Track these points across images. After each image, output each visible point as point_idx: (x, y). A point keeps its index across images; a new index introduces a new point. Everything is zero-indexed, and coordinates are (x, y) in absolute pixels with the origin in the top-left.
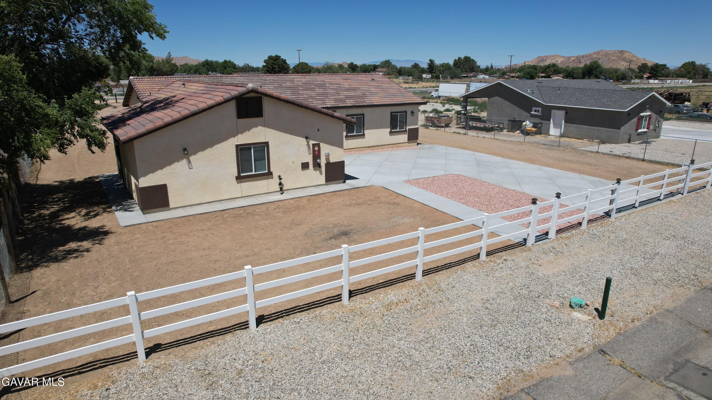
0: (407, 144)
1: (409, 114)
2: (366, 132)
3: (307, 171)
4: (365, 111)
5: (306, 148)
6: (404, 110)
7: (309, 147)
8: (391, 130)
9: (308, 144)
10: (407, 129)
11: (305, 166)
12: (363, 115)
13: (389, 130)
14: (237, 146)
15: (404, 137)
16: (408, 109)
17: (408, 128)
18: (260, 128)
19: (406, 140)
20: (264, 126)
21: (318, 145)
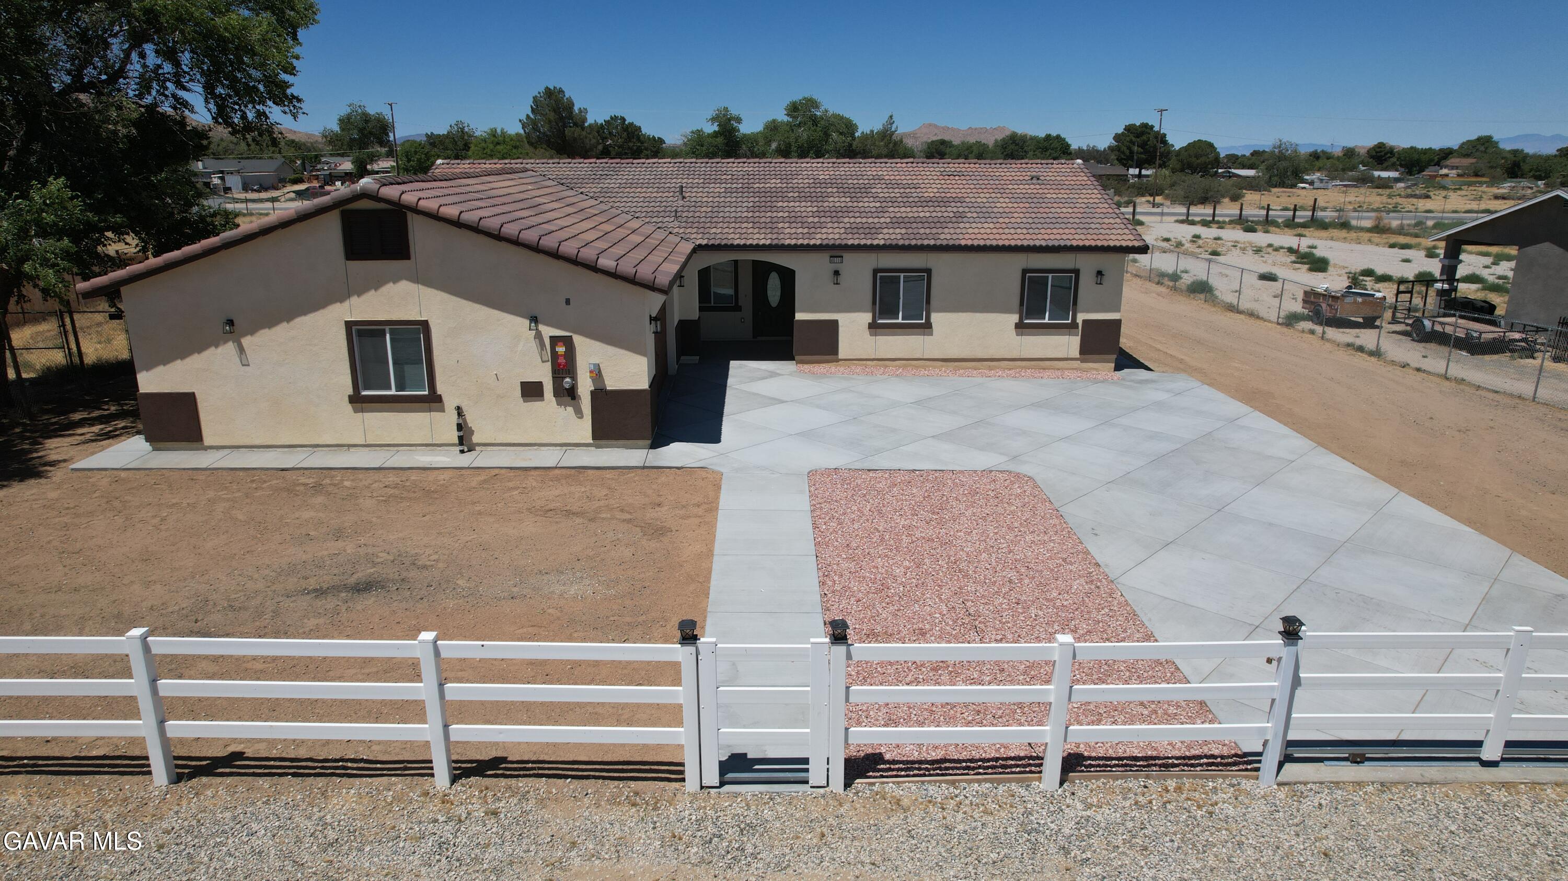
3: (536, 405)
5: (533, 345)
7: (542, 345)
9: (539, 336)
11: (531, 391)
14: (349, 325)
18: (405, 286)
20: (416, 280)
21: (568, 342)
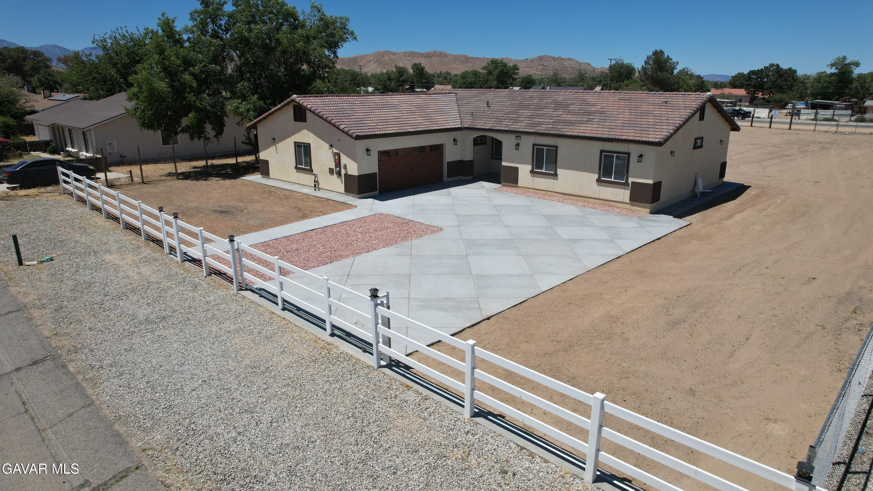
0: (629, 206)
1: (633, 159)
2: (559, 171)
4: (561, 143)
6: (626, 150)
8: (599, 177)
10: (630, 182)
12: (556, 147)
13: (596, 176)
15: (624, 194)
16: (634, 150)
17: (631, 180)
19: (627, 199)
